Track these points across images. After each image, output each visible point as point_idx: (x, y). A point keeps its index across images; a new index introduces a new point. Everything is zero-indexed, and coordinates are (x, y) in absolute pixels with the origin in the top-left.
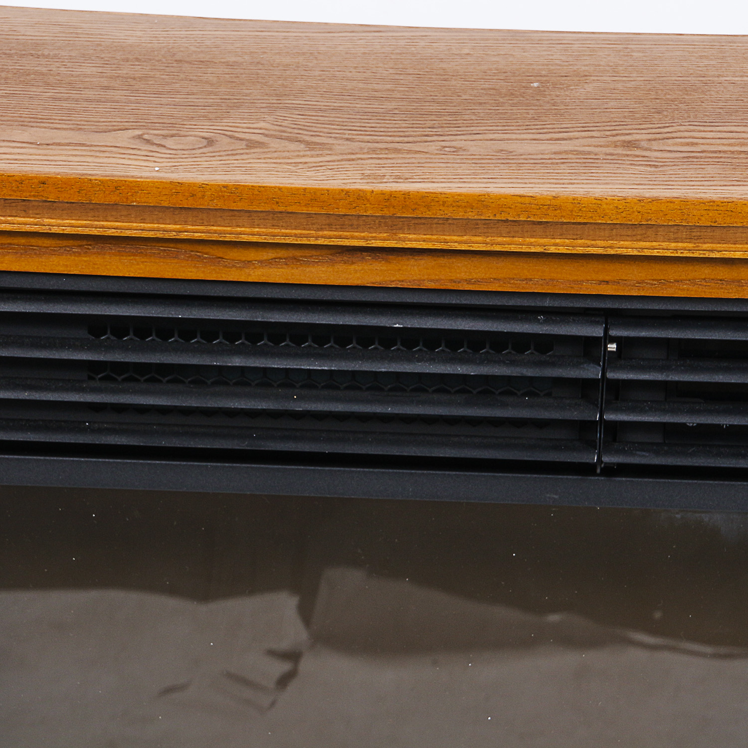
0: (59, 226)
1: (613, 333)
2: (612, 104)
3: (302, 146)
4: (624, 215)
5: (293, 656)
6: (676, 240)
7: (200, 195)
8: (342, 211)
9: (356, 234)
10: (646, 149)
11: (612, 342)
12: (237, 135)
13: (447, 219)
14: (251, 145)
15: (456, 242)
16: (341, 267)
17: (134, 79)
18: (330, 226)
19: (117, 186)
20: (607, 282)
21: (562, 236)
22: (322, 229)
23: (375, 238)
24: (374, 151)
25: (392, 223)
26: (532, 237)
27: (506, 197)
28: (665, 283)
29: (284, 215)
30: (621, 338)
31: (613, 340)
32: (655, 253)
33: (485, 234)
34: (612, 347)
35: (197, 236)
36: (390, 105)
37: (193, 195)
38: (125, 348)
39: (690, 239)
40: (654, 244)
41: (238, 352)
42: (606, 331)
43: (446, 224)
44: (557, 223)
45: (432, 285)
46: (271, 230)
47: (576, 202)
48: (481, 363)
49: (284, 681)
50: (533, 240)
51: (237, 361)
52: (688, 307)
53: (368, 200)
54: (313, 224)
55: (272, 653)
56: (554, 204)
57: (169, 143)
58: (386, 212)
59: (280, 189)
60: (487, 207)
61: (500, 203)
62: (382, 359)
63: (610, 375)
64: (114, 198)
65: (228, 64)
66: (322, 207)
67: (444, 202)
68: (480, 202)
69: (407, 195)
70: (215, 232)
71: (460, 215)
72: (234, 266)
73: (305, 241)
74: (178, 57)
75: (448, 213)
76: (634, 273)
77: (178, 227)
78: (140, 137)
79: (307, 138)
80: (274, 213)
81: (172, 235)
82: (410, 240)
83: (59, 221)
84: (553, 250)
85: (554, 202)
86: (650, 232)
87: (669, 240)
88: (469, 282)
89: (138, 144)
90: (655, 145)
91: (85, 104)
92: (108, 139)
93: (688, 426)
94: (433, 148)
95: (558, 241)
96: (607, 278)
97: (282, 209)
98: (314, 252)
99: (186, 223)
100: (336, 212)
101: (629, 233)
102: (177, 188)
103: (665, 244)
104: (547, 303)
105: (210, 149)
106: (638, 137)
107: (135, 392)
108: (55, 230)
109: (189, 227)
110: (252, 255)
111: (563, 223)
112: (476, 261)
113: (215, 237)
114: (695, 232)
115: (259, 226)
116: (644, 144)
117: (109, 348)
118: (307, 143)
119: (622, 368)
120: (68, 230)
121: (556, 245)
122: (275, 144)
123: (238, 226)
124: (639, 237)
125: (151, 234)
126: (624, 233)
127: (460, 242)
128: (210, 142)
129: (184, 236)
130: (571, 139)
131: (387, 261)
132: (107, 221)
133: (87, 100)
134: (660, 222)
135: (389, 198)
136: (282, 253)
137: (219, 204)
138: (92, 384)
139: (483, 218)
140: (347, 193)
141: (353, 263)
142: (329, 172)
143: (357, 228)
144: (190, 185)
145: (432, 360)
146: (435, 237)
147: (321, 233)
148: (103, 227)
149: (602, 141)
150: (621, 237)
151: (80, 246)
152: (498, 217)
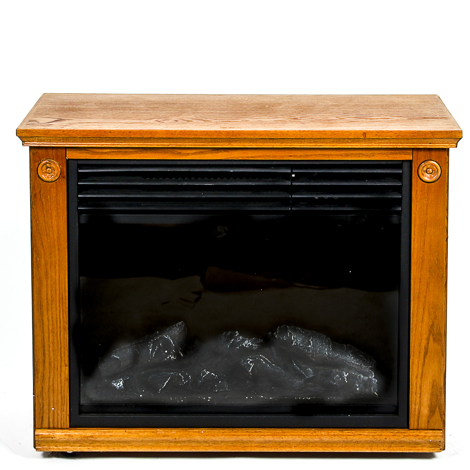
0: (134, 145)
1: (294, 171)
2: (289, 110)
3: (203, 121)
4: (295, 135)
5: (199, 293)
6: (310, 143)
7: (174, 134)
8: (215, 137)
9: (219, 144)
10: (300, 120)
11: (293, 174)
12: (184, 119)
13: (245, 138)
14: (188, 121)
15: (248, 145)
16: (215, 154)
17: (154, 108)
18: (211, 142)
19: (151, 132)
20: (291, 156)
21: (278, 142)
22: (209, 143)
23: (224, 145)
24: (223, 122)
25: (229, 140)
26: (269, 143)
27: (262, 131)
28: (307, 156)
29: (198, 139)
30: (296, 172)
31: (293, 173)
32: (305, 147)
33: (256, 143)
34: (293, 176)
35: (174, 146)
36: (226, 111)
37: (172, 134)
38: (153, 181)
39: (314, 142)
40: (304, 144)
41: (186, 181)
42: (291, 171)
43: (245, 140)
44: (276, 139)
45: (241, 159)
46: (194, 144)
47: (281, 132)
48: (256, 181)
49: (197, 300)
50: (269, 144)
51: (185, 184)
52: (314, 163)
53: (222, 134)
54: (207, 141)
55: (194, 293)
56: (275, 133)
57: (165, 121)
58: (228, 137)
59: (197, 131)
60: (256, 134)
61: (260, 133)
62: (227, 182)
63: (293, 184)
64: (149, 136)
65: (180, 104)
66: (209, 136)
67: (244, 133)
68: (255, 133)
69: (233, 131)
70: (179, 145)
71: (249, 137)
72: (184, 155)
73: (204, 147)
74: (166, 103)
75: (246, 136)
76: (299, 153)
77: (168, 144)
78: (157, 121)
79: (204, 119)
80: (195, 138)
81: (167, 146)
82: (235, 145)
83: (134, 144)
84: (275, 147)
85: (276, 132)
86: (303, 141)
87: (308, 143)
88: (252, 157)
89: (156, 122)
90: (302, 119)
91: (141, 114)
92: (148, 121)
93: (316, 199)
94: (240, 120)
95: (277, 144)
96: (291, 155)
97: (197, 137)
98: (207, 150)
99: (170, 143)
100: (213, 137)
101: (297, 141)
102: (168, 132)
103: (307, 144)
104: (274, 163)
105: (177, 123)
106: (297, 117)
107: (158, 194)
108: (133, 146)
109: (171, 144)
110: (189, 151)
111: (278, 139)
112: (254, 151)
113: (179, 146)
114: (316, 140)
115: (191, 143)
116: (299, 118)
117: (149, 181)
118: (204, 120)
119: (297, 182)
120: (137, 146)
121: (277, 145)
122: (195, 121)
123: (185, 143)
124: (300, 142)
125: (160, 146)
126: (296, 141)
127: (249, 145)
128: (176, 121)
129: (170, 146)
130: (278, 118)
131: (228, 152)
132: (148, 143)
133: (141, 113)
134: (306, 137)
135: (228, 133)
136: (198, 151)
137: (179, 136)
138: (144, 192)
139: (255, 138)
140: (216, 131)
141: (218, 153)
142: (211, 127)
143: (219, 142)
144: (172, 131)
145: (242, 181)
146: (241, 144)
147: (209, 144)
148: (147, 145)
149: (287, 118)
150: (295, 142)
151: (140, 151)
152: (260, 137)
